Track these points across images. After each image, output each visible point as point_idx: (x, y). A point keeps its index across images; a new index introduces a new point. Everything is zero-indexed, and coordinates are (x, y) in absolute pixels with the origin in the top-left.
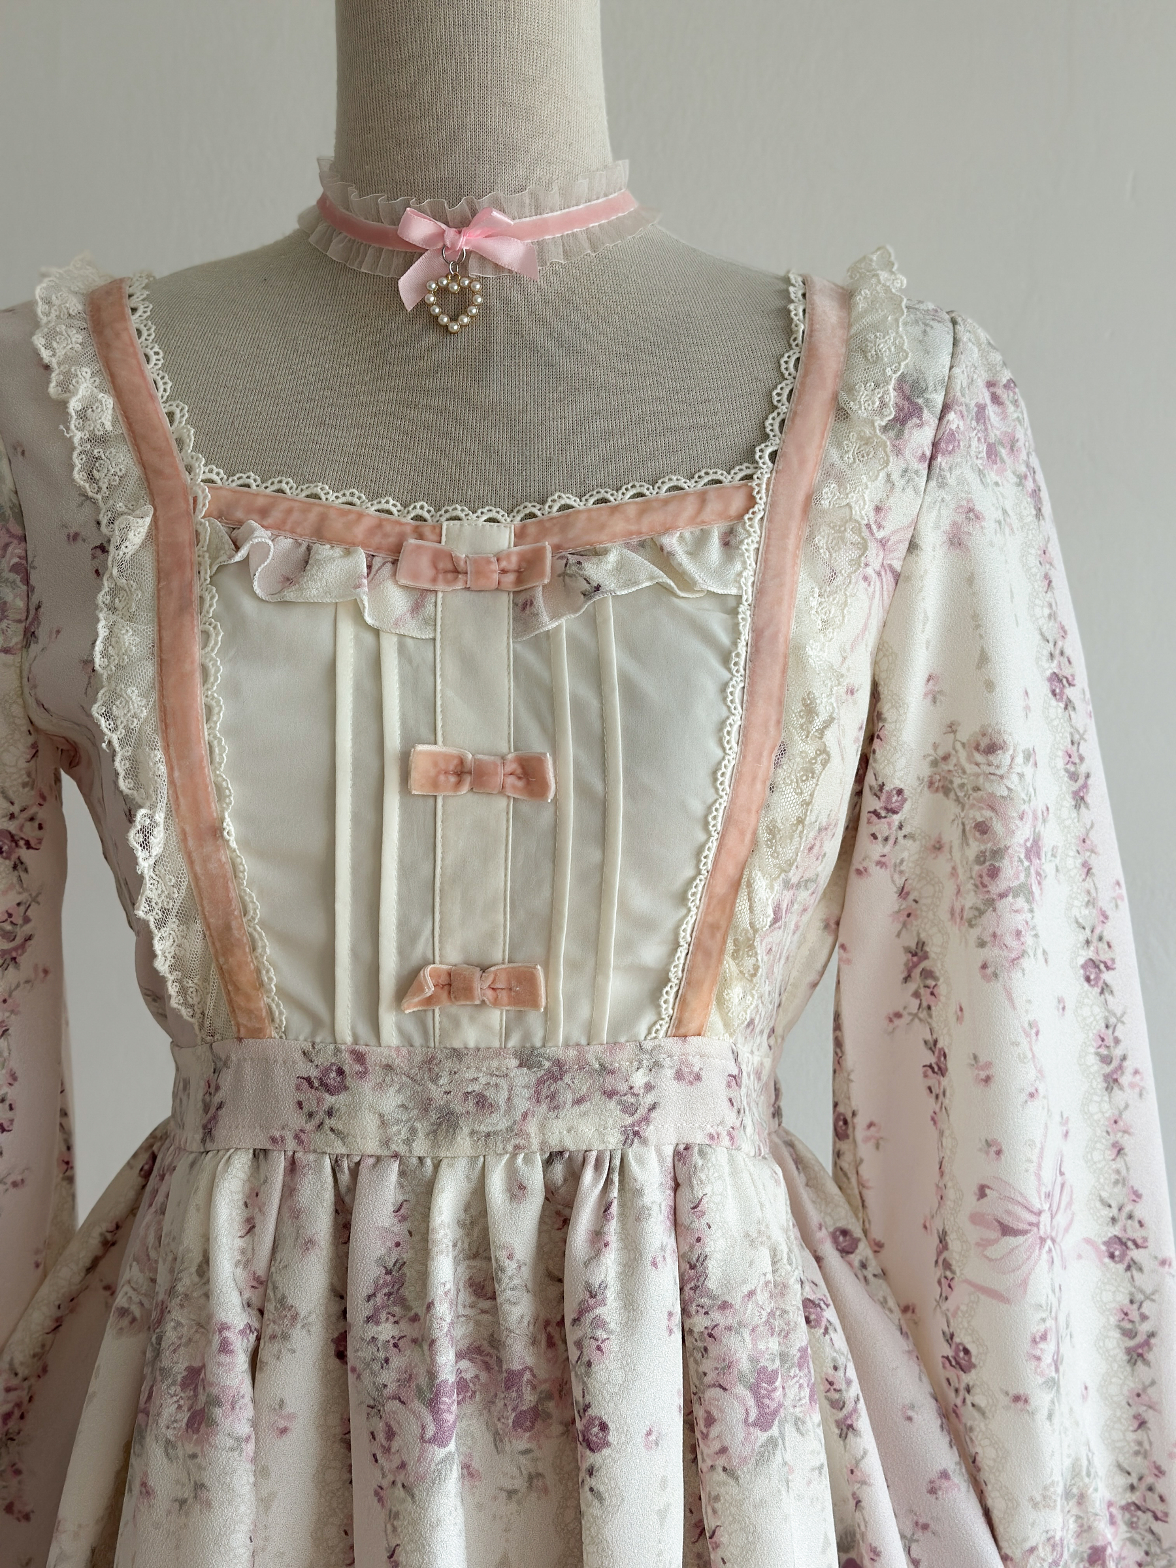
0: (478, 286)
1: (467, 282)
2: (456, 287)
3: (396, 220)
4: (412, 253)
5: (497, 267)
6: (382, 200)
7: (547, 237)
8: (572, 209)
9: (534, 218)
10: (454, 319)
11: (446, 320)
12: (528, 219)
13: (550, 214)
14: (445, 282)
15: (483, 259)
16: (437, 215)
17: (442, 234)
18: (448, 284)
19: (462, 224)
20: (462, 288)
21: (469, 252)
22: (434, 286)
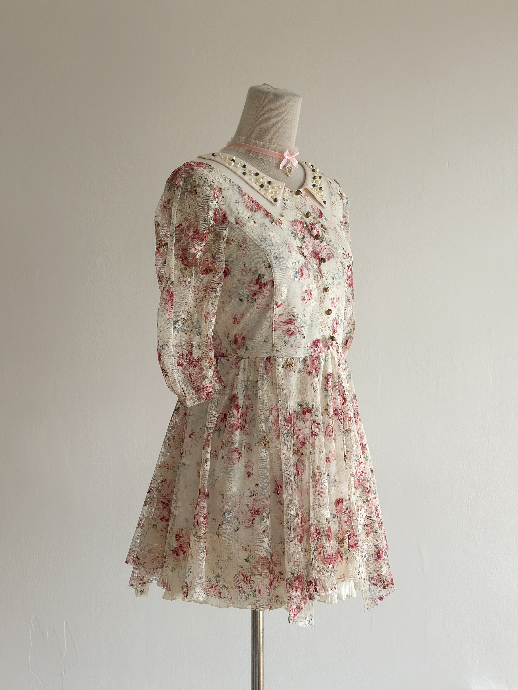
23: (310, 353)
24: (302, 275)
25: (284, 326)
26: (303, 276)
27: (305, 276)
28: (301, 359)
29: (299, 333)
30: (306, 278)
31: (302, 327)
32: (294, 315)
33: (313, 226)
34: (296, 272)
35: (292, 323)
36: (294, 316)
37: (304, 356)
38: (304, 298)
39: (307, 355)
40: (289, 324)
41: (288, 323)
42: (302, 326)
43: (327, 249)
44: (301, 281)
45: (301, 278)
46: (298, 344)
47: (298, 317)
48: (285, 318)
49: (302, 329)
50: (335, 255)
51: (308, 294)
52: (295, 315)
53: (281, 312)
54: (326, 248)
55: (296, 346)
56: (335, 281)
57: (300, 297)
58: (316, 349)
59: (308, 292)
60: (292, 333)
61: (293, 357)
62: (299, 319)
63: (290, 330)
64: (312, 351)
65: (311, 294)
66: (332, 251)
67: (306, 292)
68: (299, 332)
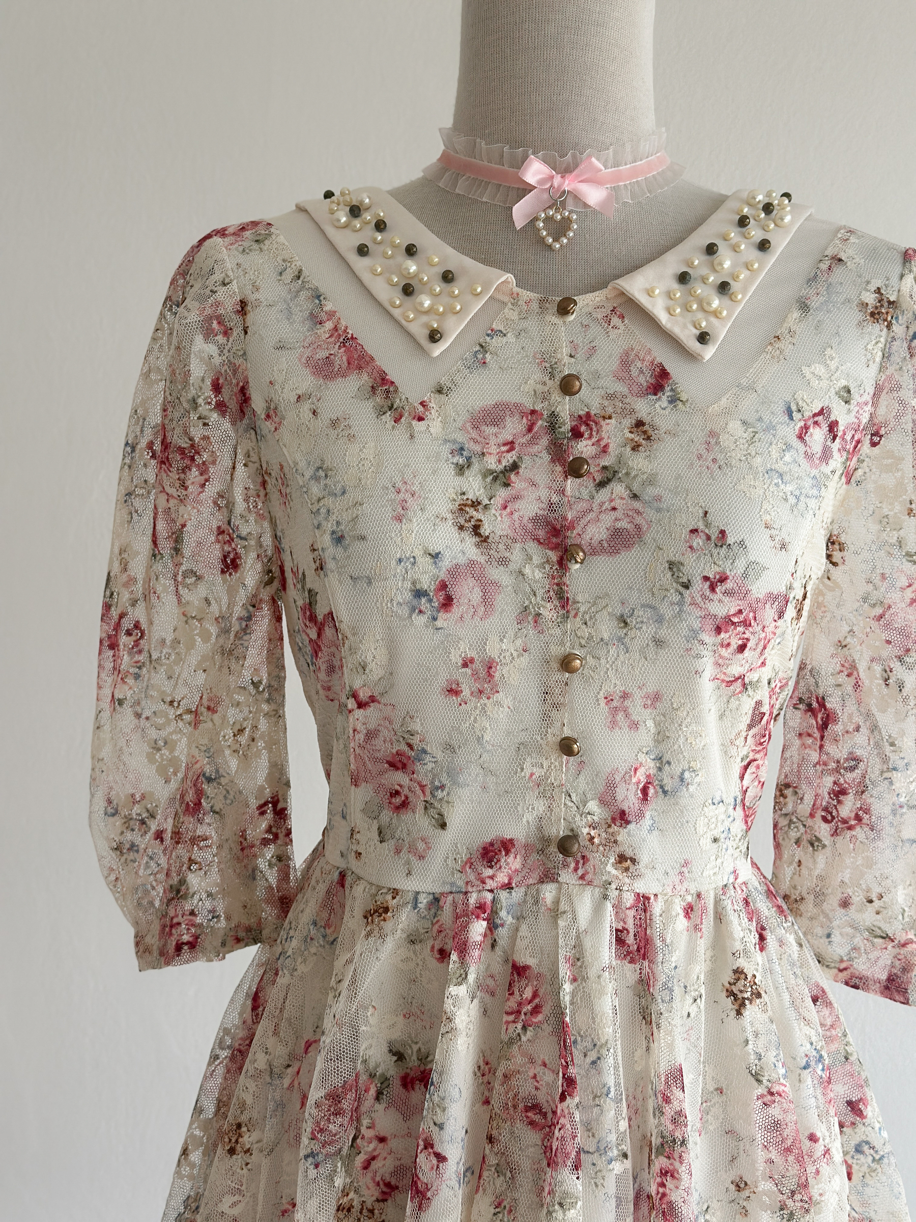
0: (575, 217)
1: (567, 214)
2: (559, 217)
3: (518, 164)
4: (525, 191)
5: (586, 205)
6: (506, 149)
7: (621, 184)
8: (637, 164)
9: (613, 169)
10: (556, 240)
11: (551, 241)
12: (610, 170)
13: (624, 167)
14: (551, 213)
15: (577, 198)
16: (549, 163)
17: (552, 177)
18: (553, 215)
19: (566, 171)
20: (563, 218)
21: (568, 191)
22: (543, 215)
23: (461, 883)
24: (448, 603)
25: (381, 773)
26: (455, 609)
27: (463, 608)
28: (424, 900)
29: (426, 808)
30: (467, 617)
31: (437, 788)
32: (411, 742)
33: (587, 425)
34: (419, 593)
35: (404, 766)
36: (410, 746)
37: (437, 890)
38: (454, 686)
39: (447, 889)
40: (397, 769)
41: (392, 765)
42: (437, 783)
43: (619, 514)
44: (439, 623)
45: (442, 615)
46: (421, 846)
47: (424, 751)
48: (385, 747)
49: (440, 794)
50: (648, 538)
51: (475, 674)
52: (415, 741)
53: (372, 726)
54: (614, 509)
55: (412, 849)
56: (632, 634)
57: (441, 681)
58: (490, 872)
59: (477, 665)
60: (405, 804)
61: (397, 886)
62: (428, 758)
63: (397, 793)
64: (472, 877)
65: (490, 675)
66: (639, 520)
67: (465, 665)
68: (427, 806)
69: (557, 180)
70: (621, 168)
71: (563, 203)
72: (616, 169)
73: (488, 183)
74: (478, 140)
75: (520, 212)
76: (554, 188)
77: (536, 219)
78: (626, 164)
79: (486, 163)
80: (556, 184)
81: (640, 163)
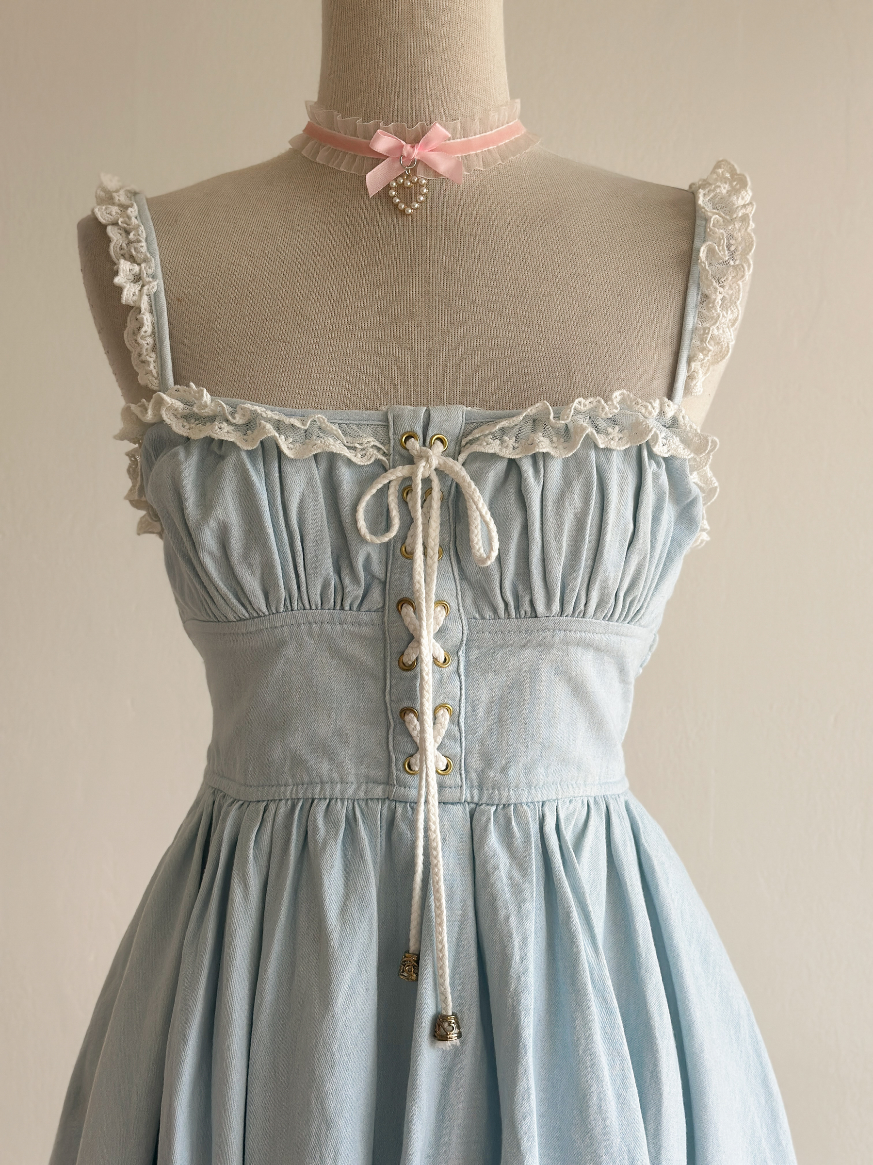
0: (424, 182)
1: (416, 180)
2: (409, 184)
3: (370, 135)
4: (378, 158)
5: (437, 174)
6: (359, 122)
7: (472, 153)
8: (488, 133)
9: (463, 139)
10: (409, 205)
11: (404, 206)
12: (459, 140)
13: (474, 137)
14: (402, 181)
15: (427, 166)
16: (399, 134)
17: (403, 146)
18: (404, 182)
19: (414, 141)
20: (413, 184)
21: (418, 160)
22: (395, 184)
69: (407, 148)
70: (470, 138)
71: (414, 171)
72: (466, 139)
73: (345, 154)
74: (336, 113)
75: (375, 179)
76: (404, 157)
77: (388, 187)
78: (475, 135)
79: (343, 135)
80: (405, 154)
81: (490, 132)
